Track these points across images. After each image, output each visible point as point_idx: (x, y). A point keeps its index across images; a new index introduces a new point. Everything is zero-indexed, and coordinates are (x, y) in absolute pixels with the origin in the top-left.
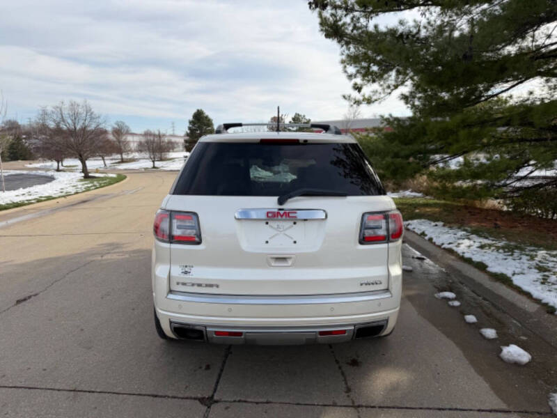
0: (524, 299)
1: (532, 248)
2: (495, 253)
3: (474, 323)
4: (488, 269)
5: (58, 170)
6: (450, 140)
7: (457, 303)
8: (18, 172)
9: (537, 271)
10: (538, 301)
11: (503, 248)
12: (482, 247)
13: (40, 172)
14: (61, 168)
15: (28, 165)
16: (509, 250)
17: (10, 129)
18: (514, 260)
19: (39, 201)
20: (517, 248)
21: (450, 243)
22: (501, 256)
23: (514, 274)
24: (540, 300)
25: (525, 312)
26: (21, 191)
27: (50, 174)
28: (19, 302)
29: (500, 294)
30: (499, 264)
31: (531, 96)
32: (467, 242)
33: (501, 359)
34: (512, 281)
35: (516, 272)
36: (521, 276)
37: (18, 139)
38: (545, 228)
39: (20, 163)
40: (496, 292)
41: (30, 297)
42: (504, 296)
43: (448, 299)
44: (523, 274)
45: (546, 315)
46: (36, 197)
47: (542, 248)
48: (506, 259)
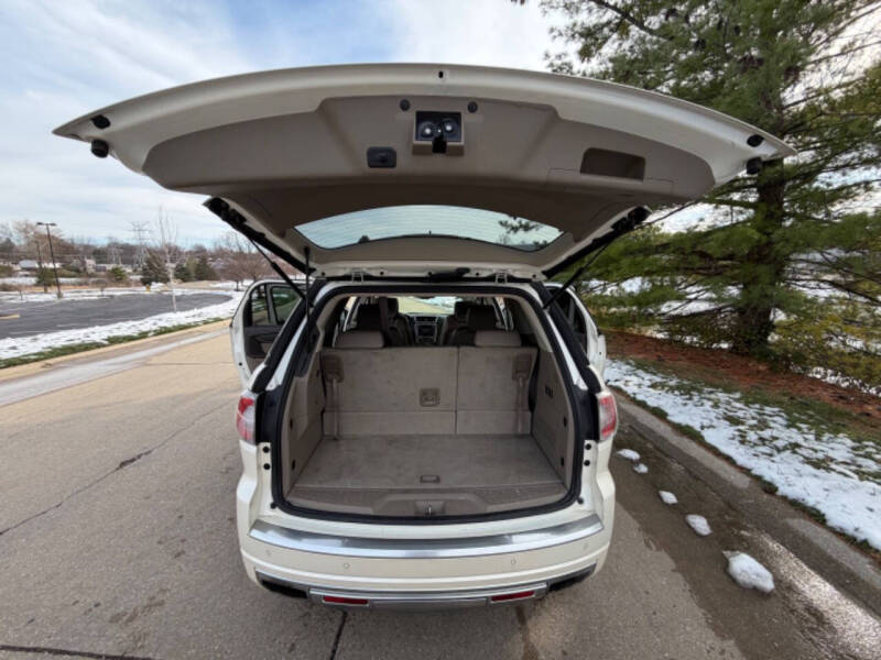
0: (726, 466)
1: (710, 389)
2: (670, 395)
3: (674, 504)
4: (669, 418)
5: (237, 290)
6: (610, 268)
7: (643, 469)
8: (202, 292)
9: (727, 423)
10: (746, 471)
11: (678, 388)
12: (654, 386)
13: (220, 292)
14: (240, 287)
15: (213, 285)
16: (686, 391)
17: (197, 252)
18: (696, 406)
19: (206, 323)
20: (694, 389)
21: (616, 380)
22: (679, 400)
23: (702, 428)
24: (749, 470)
25: (734, 488)
26: (196, 311)
27: (229, 293)
28: (123, 464)
29: (693, 455)
30: (681, 412)
31: (701, 223)
32: (635, 380)
33: (733, 580)
34: (702, 437)
35: (705, 424)
36: (711, 430)
37: (204, 260)
38: (712, 361)
39: (205, 283)
40: (686, 451)
41: (139, 457)
42: (698, 458)
43: (632, 462)
44: (713, 427)
45: (766, 496)
46: (205, 318)
47: (720, 390)
48: (685, 404)
